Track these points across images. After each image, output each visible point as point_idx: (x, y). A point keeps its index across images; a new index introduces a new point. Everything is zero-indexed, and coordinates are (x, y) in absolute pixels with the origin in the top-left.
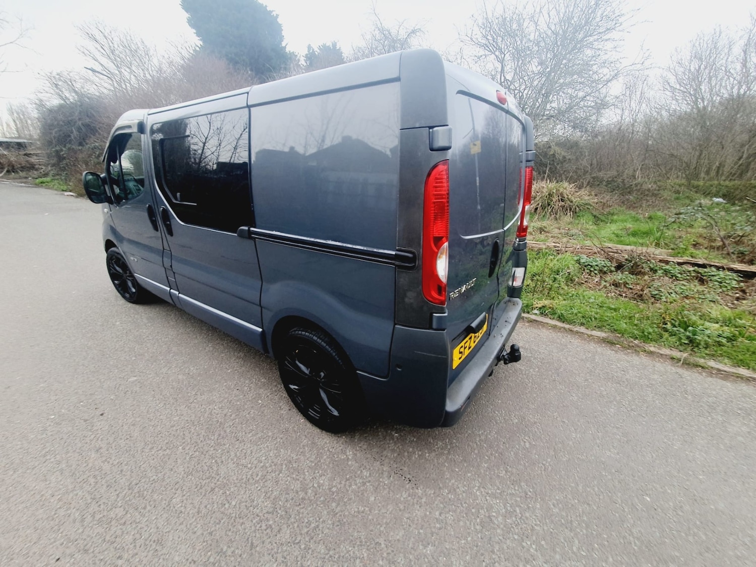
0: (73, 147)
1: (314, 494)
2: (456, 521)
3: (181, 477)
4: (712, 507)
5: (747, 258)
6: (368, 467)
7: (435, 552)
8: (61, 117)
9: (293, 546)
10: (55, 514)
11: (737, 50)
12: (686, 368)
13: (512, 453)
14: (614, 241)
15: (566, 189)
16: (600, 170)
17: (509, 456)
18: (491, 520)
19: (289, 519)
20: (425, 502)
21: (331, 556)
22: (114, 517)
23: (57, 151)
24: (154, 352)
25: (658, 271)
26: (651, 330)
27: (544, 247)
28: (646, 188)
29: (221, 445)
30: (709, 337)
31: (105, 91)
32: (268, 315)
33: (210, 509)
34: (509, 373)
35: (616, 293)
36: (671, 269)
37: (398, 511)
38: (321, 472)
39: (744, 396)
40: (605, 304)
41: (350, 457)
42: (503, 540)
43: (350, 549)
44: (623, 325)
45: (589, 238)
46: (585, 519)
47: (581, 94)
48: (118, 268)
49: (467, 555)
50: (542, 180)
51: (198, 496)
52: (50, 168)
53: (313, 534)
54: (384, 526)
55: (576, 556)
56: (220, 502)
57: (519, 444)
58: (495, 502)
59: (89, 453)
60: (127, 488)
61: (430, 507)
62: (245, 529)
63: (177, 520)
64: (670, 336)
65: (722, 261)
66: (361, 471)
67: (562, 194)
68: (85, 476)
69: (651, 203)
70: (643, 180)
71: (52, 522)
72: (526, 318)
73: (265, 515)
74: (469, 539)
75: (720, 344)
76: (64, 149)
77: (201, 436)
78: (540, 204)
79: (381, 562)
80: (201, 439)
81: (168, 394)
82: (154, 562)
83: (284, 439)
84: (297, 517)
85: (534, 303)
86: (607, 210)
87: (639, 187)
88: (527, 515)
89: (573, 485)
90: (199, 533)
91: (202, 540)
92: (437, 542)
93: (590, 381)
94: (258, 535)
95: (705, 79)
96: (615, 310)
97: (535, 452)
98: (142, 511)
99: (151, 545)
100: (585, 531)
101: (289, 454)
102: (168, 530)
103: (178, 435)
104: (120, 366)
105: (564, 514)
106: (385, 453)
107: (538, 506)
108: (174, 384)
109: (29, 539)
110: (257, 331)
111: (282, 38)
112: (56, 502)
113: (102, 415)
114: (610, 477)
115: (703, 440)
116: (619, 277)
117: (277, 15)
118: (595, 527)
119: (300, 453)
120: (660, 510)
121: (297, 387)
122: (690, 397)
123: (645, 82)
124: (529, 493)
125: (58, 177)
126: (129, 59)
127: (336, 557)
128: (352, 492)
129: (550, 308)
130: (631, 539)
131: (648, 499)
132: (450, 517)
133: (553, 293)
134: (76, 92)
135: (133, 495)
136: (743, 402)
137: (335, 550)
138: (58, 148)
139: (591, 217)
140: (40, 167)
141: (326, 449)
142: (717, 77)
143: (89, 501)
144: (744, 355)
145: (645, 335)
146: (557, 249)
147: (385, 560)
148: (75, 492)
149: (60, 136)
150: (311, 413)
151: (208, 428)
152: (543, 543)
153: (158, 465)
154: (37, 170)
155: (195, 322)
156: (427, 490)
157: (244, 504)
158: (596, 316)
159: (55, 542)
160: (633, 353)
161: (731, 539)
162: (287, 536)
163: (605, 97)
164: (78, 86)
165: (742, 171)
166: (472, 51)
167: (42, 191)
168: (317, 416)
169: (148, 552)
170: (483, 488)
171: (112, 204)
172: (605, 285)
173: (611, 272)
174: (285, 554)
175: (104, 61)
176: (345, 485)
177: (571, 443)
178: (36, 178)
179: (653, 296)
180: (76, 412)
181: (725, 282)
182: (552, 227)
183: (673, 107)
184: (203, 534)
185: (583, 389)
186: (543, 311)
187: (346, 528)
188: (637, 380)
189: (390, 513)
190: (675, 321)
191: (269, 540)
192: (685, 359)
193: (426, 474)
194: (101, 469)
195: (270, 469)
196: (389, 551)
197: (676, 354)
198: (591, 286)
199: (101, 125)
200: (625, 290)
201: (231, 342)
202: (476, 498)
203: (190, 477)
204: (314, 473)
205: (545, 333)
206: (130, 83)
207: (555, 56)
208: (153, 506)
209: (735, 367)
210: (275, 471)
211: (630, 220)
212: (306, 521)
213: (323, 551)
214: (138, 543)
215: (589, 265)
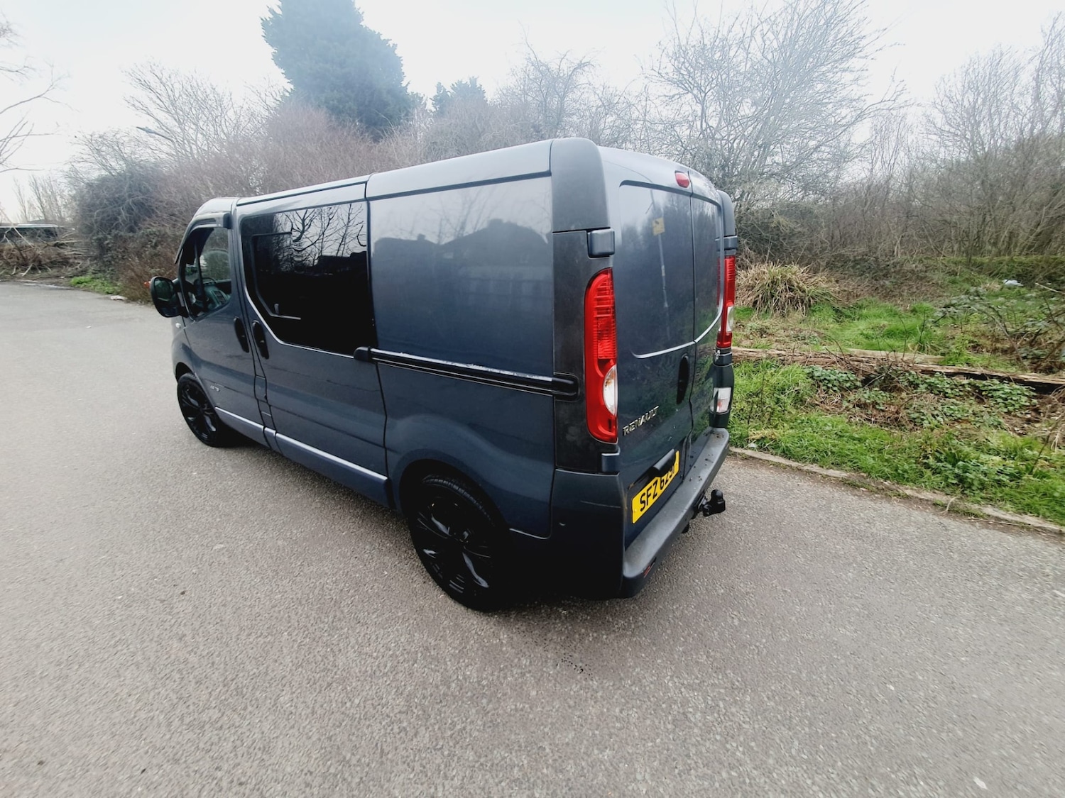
0: (122, 233)
1: (458, 688)
2: (641, 720)
3: (288, 669)
4: (975, 696)
5: (1044, 364)
6: (527, 653)
7: (614, 757)
8: (104, 194)
9: (434, 752)
10: (135, 717)
11: (1026, 78)
12: (954, 517)
13: (716, 633)
14: (862, 344)
15: (795, 274)
16: (844, 245)
17: (711, 636)
18: (687, 717)
19: (427, 720)
20: (601, 697)
21: (482, 764)
22: (207, 720)
23: (99, 239)
24: (244, 511)
25: (921, 386)
26: (906, 467)
27: (764, 356)
28: (909, 269)
29: (338, 630)
30: (985, 475)
31: (164, 156)
32: (394, 459)
33: (328, 708)
34: (715, 529)
35: (861, 416)
36: (937, 382)
37: (567, 708)
38: (467, 661)
39: (1029, 553)
40: (847, 432)
41: (504, 642)
42: (701, 742)
43: (506, 755)
44: (869, 461)
45: (828, 341)
46: (809, 714)
47: (812, 143)
48: (192, 400)
49: (655, 761)
50: (763, 262)
51: (311, 693)
52: (88, 263)
53: (459, 738)
54: (550, 726)
55: (795, 760)
56: (340, 700)
57: (725, 621)
58: (692, 695)
59: (170, 642)
60: (221, 684)
61: (608, 702)
62: (372, 733)
63: (286, 723)
64: (933, 474)
65: (1009, 370)
66: (519, 659)
67: (789, 281)
68: (168, 671)
69: (915, 290)
70: (904, 257)
71: (132, 727)
72: (739, 454)
73: (398, 716)
74: (658, 741)
75: (1000, 483)
76: (109, 237)
77: (312, 618)
78: (761, 296)
79: (545, 771)
80: (312, 622)
81: (266, 566)
82: (260, 773)
83: (418, 620)
84: (438, 718)
85: (751, 433)
86: (853, 301)
87: (898, 268)
88: (734, 710)
89: (794, 672)
90: (314, 739)
91: (319, 747)
92: (616, 746)
93: (822, 536)
94: (389, 740)
95: (984, 118)
96: (859, 440)
97: (745, 630)
98: (242, 712)
99: (256, 754)
100: (807, 729)
101: (425, 639)
102: (275, 735)
103: (282, 618)
104: (200, 530)
105: (782, 709)
106: (549, 635)
107: (748, 699)
108: (273, 552)
109: (106, 746)
110: (381, 480)
111: (401, 76)
112: (134, 702)
113: (183, 593)
114: (843, 661)
115: (969, 611)
116: (866, 395)
117: (395, 45)
118: (821, 724)
119: (439, 638)
120: (906, 702)
121: (433, 552)
122: (956, 556)
123: (902, 124)
124: (737, 683)
125: (99, 275)
126: (194, 112)
127: (489, 765)
128: (507, 685)
129: (772, 439)
130: (867, 738)
131: (892, 688)
132: (634, 715)
133: (775, 421)
134: (124, 159)
135: (229, 693)
136: (1027, 560)
137: (486, 756)
138: (100, 236)
139: (832, 312)
140: (76, 261)
141: (474, 632)
142: (1000, 114)
143: (175, 701)
144: (1032, 497)
145: (899, 474)
146: (782, 358)
147: (550, 768)
148: (157, 691)
149: (103, 219)
150: (453, 585)
151: (319, 608)
152: (753, 744)
153: (259, 655)
154: (71, 265)
155: (295, 470)
156: (605, 681)
157: (370, 702)
158: (834, 449)
159: (137, 750)
160: (882, 498)
161: (997, 736)
162: (426, 740)
163: (846, 145)
164: (127, 150)
165: (1042, 242)
166: (660, 89)
167: (80, 294)
168: (460, 589)
169: (253, 761)
170: (677, 677)
171: (187, 317)
172: (847, 407)
173: (857, 387)
174: (424, 762)
175: (162, 115)
176: (498, 677)
177: (793, 618)
178: (71, 277)
179: (912, 420)
180: (150, 590)
181: (1011, 399)
182: (777, 328)
183: (942, 156)
184: (319, 739)
185: (813, 548)
186: (762, 444)
187: (501, 729)
188: (886, 534)
189: (557, 711)
190: (941, 453)
191: (403, 746)
192: (952, 506)
193: (603, 661)
194: (186, 661)
195: (401, 659)
196: (556, 757)
197: (940, 498)
198: (828, 408)
199: (160, 204)
200: (875, 412)
201: (343, 495)
202: (667, 689)
203: (300, 669)
204: (459, 662)
205: (764, 474)
206: (197, 145)
207: (774, 93)
208: (255, 706)
209: (1020, 514)
210: (408, 661)
211: (885, 315)
212: (450, 721)
213: (471, 758)
214: (240, 751)
215: (825, 379)
